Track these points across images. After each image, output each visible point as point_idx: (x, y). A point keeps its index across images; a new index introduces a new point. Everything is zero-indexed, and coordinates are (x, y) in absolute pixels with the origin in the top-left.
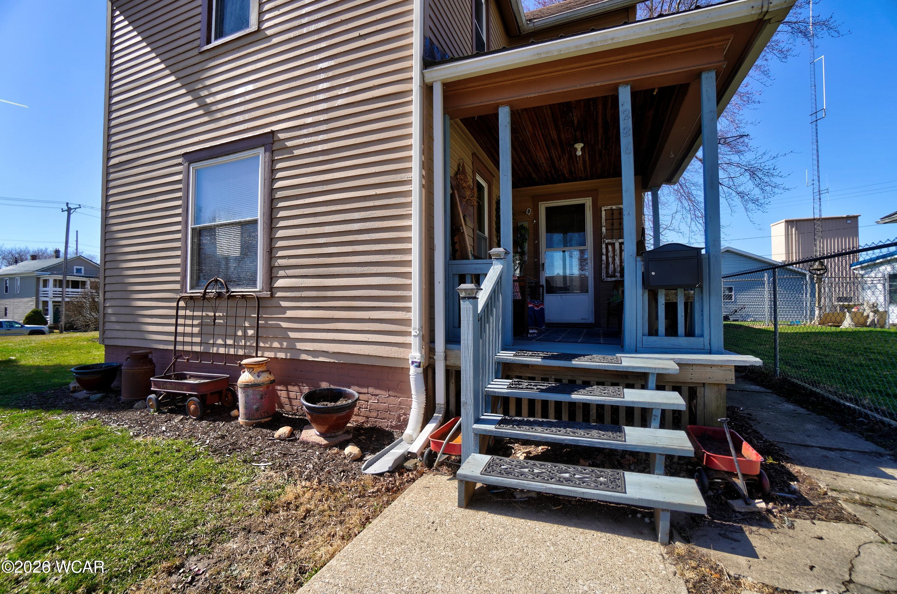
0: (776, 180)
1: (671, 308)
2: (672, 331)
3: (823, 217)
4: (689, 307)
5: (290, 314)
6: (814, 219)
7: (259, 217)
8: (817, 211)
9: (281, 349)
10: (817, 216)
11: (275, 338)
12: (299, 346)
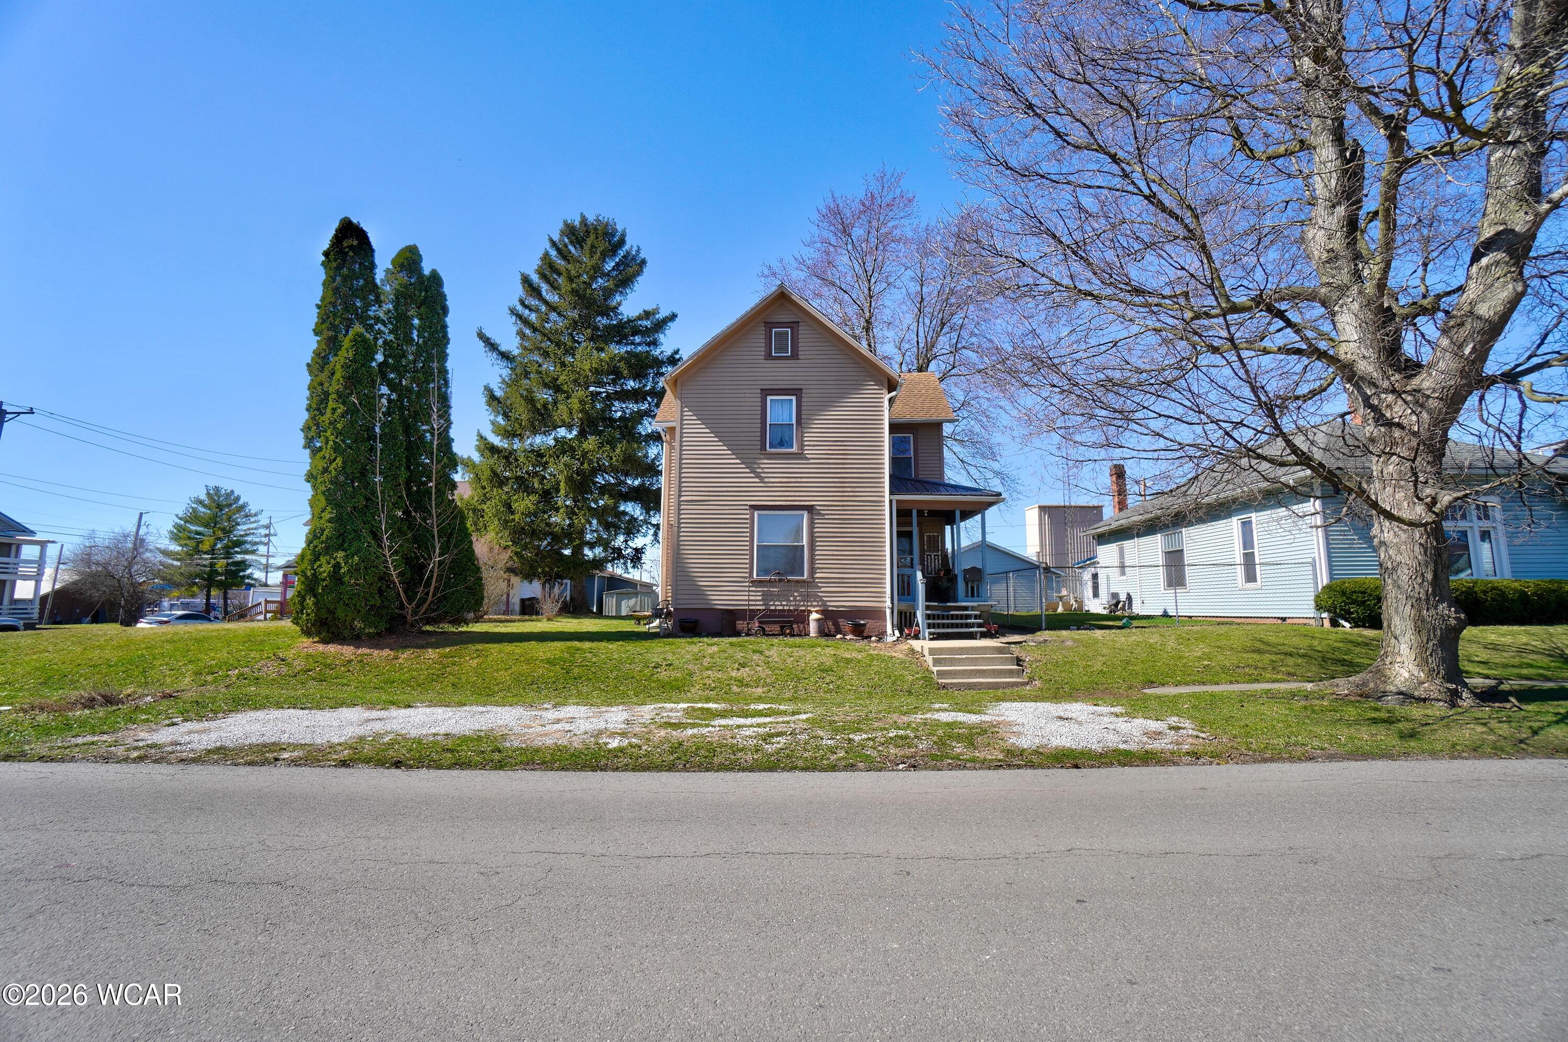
0: (1020, 488)
1: (972, 588)
2: (973, 596)
3: (1073, 504)
4: (978, 588)
5: (823, 589)
6: (1064, 507)
7: (805, 543)
8: (1067, 498)
9: (817, 606)
10: (1067, 504)
11: (815, 601)
12: (828, 604)
